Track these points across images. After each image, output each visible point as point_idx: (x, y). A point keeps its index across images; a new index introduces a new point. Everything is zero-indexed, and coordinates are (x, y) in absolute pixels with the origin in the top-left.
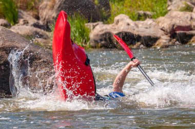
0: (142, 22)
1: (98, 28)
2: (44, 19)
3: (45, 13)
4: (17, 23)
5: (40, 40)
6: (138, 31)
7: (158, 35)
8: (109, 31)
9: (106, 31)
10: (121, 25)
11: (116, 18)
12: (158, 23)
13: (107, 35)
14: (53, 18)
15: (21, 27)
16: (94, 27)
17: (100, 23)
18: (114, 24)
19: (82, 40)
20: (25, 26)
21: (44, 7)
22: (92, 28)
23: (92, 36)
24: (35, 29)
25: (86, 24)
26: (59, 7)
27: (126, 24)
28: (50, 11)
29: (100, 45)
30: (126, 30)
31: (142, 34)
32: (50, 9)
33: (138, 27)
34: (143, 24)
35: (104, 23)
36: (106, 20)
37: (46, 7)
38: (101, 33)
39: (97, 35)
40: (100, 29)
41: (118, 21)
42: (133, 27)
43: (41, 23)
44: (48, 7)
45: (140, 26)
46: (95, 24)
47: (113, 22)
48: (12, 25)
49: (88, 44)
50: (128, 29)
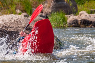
0: (93, 15)
1: (71, 17)
2: (45, 13)
3: (45, 10)
6: (91, 19)
8: (77, 19)
9: (75, 19)
10: (83, 16)
11: (80, 13)
13: (76, 21)
14: (50, 12)
16: (69, 17)
17: (73, 15)
18: (79, 16)
19: (63, 23)
21: (45, 7)
22: (68, 17)
23: (68, 21)
24: (41, 18)
26: (52, 7)
27: (85, 16)
28: (48, 9)
29: (72, 26)
30: (85, 19)
31: (93, 21)
32: (48, 8)
33: (91, 17)
34: (93, 16)
35: (74, 15)
36: (76, 14)
37: (46, 7)
38: (73, 20)
39: (71, 21)
40: (72, 18)
41: (81, 14)
42: (88, 17)
43: (44, 15)
44: (47, 7)
45: (92, 16)
46: (70, 15)
47: (79, 15)
48: (29, 16)
49: (66, 25)
50: (86, 18)
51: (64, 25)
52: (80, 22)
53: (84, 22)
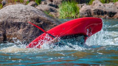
0: (107, 4)
1: (83, 7)
4: (41, 4)
5: (52, 13)
6: (105, 9)
7: (116, 11)
9: (88, 9)
10: (96, 6)
11: (94, 2)
12: (116, 5)
13: (89, 11)
14: (60, 1)
15: (42, 6)
16: (82, 6)
17: (85, 4)
18: (92, 5)
20: (45, 5)
22: (80, 6)
23: (80, 11)
24: (50, 7)
25: (77, 5)
27: (99, 5)
29: (84, 16)
31: (107, 11)
34: (108, 5)
35: (87, 5)
36: (89, 3)
38: (85, 10)
39: (83, 11)
40: (85, 8)
41: (94, 4)
42: (102, 7)
45: (106, 6)
46: (82, 5)
49: (78, 15)
50: (100, 8)
51: (76, 15)
52: (93, 12)
53: (97, 12)
